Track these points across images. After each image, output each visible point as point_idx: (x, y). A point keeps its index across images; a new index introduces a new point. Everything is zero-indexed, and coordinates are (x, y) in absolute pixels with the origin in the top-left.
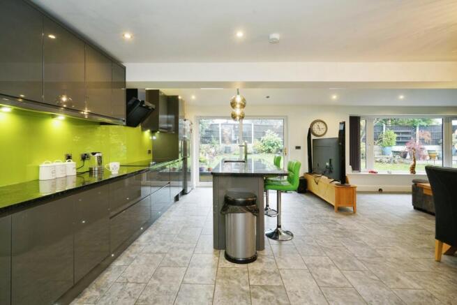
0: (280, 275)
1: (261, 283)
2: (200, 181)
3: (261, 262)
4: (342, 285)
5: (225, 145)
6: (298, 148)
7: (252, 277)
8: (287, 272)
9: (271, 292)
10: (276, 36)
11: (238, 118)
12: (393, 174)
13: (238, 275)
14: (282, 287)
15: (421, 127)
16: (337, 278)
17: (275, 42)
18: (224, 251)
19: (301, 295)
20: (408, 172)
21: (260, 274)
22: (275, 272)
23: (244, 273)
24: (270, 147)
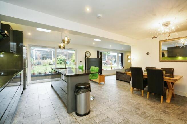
0: (103, 114)
1: (100, 120)
2: (31, 80)
3: (93, 111)
4: (122, 109)
5: (38, 61)
6: (81, 62)
7: (95, 119)
8: (104, 111)
9: (107, 121)
10: (100, 15)
11: (62, 48)
12: (107, 70)
13: (89, 121)
14: (108, 118)
15: (108, 55)
16: (119, 107)
17: (99, 18)
18: (75, 112)
19: (115, 118)
20: (111, 69)
21: (97, 117)
22: (101, 114)
23: (91, 119)
24: (61, 62)
